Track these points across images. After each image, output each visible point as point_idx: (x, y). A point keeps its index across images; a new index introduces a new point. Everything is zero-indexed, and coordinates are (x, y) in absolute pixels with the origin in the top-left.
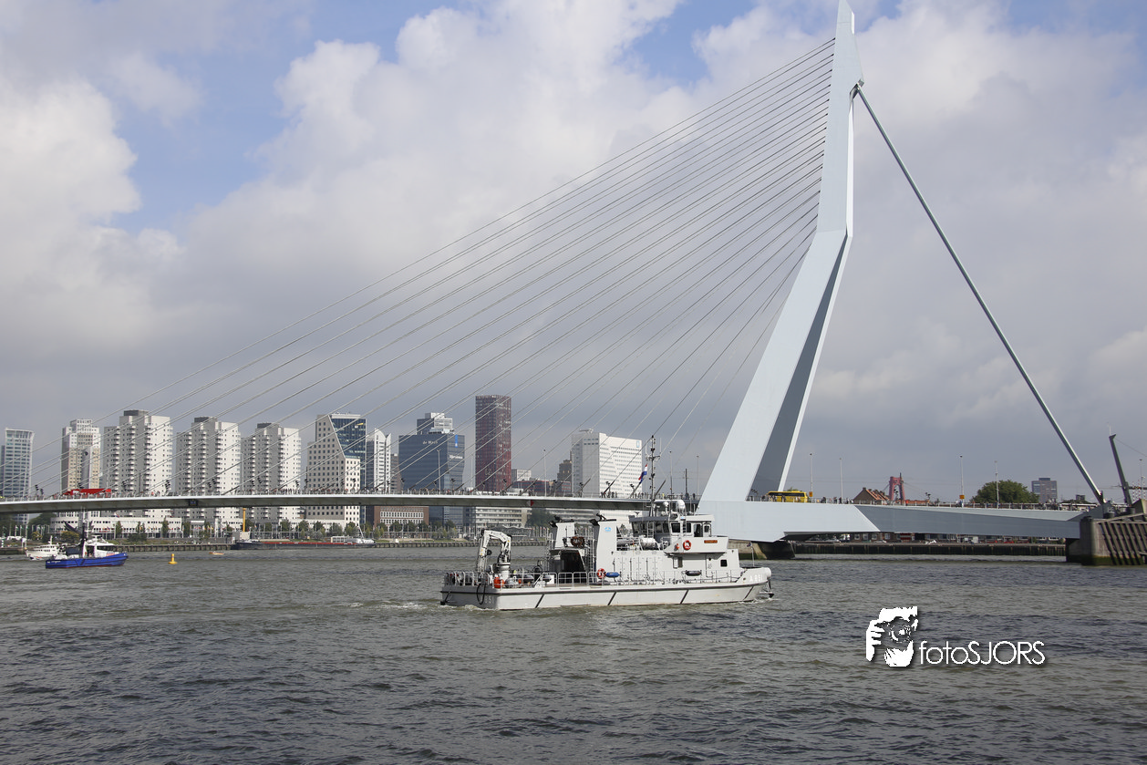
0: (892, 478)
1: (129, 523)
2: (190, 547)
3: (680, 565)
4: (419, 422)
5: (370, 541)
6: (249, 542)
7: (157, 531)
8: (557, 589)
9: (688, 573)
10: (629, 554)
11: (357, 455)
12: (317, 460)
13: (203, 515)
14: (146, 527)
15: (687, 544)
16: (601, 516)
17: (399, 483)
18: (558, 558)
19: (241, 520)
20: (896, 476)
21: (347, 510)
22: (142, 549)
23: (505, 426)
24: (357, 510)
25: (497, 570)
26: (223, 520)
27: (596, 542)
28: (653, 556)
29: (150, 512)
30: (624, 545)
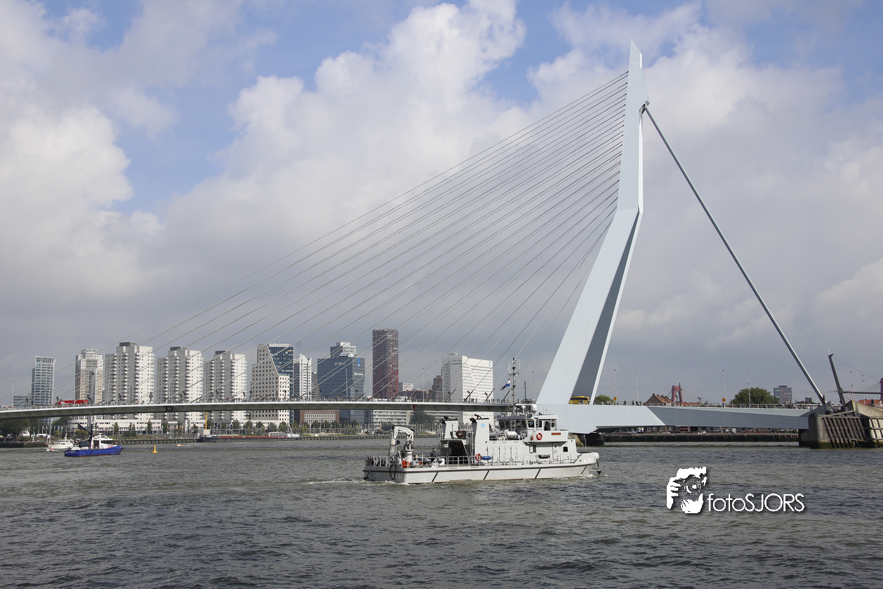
0: (673, 387)
1: (124, 424)
2: (167, 441)
3: (535, 451)
4: (332, 349)
5: (297, 435)
6: (210, 436)
7: (144, 429)
8: (447, 468)
9: (540, 457)
10: (498, 443)
11: (287, 373)
12: (258, 377)
13: (176, 417)
14: (136, 427)
15: (539, 436)
16: (478, 416)
17: (317, 393)
18: (446, 446)
19: (204, 421)
20: (677, 385)
21: (280, 413)
22: (133, 442)
23: (394, 351)
24: (287, 413)
25: (404, 455)
26: (191, 421)
27: (474, 435)
28: (515, 444)
29: (139, 416)
30: (494, 437)
